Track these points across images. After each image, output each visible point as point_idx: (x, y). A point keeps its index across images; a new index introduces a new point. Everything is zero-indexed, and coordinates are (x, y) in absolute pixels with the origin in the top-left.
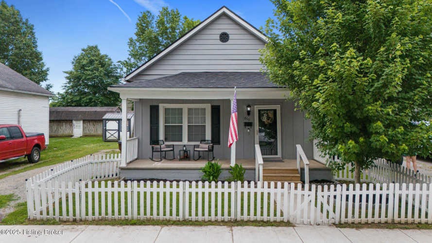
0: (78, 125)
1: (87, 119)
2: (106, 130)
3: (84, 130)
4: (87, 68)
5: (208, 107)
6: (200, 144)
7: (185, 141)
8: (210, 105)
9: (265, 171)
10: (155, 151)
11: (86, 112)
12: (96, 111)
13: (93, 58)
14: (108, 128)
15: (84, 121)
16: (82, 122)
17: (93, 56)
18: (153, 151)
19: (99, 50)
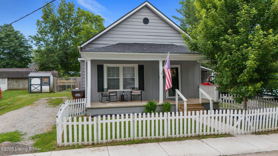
0: (4, 81)
1: (11, 77)
2: (31, 85)
3: (8, 85)
4: (5, 40)
5: (136, 66)
6: (133, 91)
7: (121, 89)
8: (137, 65)
9: (188, 105)
10: (104, 96)
11: (10, 72)
12: (18, 72)
13: (9, 33)
14: (32, 83)
15: (8, 79)
16: (6, 79)
17: (9, 31)
18: (102, 96)
19: (13, 28)
